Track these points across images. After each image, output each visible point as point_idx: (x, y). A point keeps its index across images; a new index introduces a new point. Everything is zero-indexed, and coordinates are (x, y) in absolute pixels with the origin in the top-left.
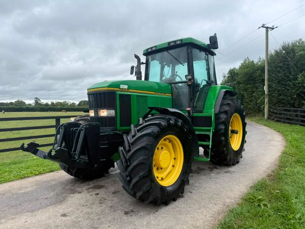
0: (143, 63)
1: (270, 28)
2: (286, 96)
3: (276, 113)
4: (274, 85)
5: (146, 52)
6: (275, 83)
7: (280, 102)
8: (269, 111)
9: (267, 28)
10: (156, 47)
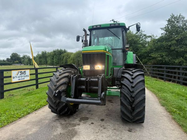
0: (88, 35)
5: (91, 28)
10: (100, 25)
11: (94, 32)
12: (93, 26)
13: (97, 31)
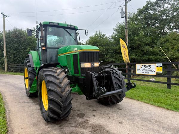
1: (6, 16)
2: (19, 57)
3: (13, 67)
4: (11, 51)
6: (12, 50)
7: (15, 61)
8: (8, 66)
9: (4, 15)
10: (58, 24)
11: (50, 29)
12: (50, 23)
13: (54, 28)
